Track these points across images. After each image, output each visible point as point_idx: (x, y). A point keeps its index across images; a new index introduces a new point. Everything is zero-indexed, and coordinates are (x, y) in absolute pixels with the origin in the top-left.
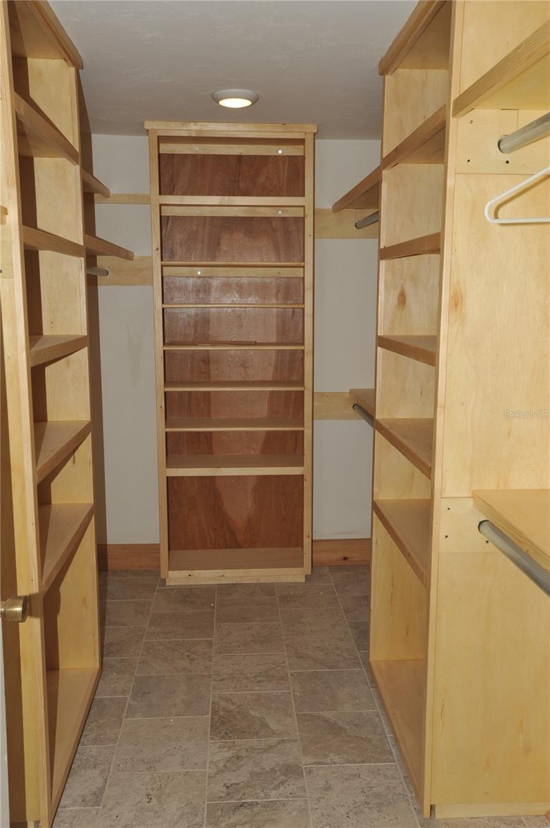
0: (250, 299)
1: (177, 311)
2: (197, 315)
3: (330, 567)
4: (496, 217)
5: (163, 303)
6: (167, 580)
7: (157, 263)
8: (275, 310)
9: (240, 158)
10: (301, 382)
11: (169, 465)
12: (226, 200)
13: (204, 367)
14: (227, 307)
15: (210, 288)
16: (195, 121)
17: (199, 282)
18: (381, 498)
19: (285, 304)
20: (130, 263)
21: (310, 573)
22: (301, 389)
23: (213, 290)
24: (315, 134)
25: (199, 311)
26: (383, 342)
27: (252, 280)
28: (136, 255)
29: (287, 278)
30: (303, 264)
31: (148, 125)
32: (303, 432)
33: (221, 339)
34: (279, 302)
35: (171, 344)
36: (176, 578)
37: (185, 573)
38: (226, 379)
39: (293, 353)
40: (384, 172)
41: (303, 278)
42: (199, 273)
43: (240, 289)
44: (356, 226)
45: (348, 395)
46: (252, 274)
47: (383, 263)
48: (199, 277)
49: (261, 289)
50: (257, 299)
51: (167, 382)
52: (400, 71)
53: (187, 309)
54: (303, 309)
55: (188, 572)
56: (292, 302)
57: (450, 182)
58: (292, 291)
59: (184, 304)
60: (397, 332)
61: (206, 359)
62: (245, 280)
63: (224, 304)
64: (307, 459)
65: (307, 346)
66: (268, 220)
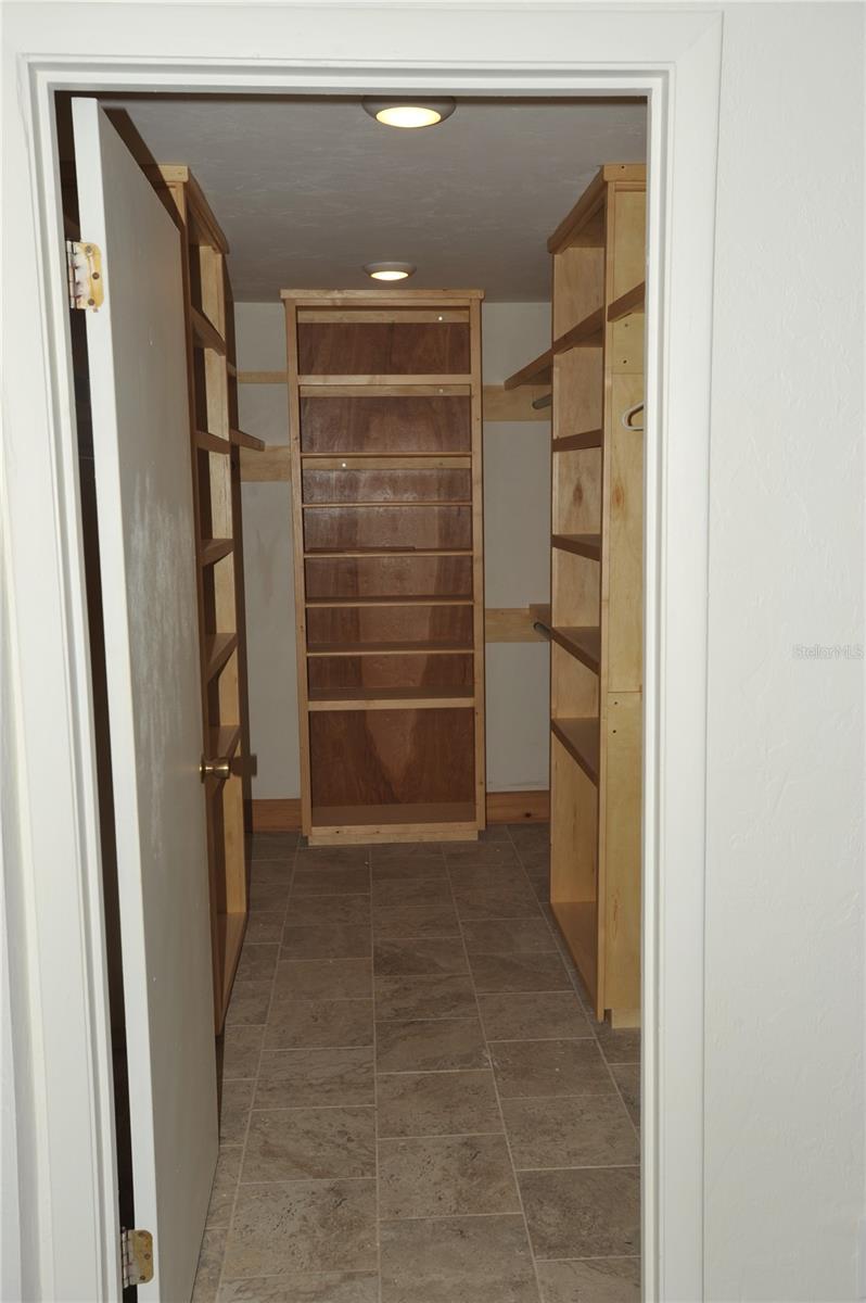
0: (406, 496)
1: (317, 511)
2: (341, 516)
3: (509, 826)
4: (630, 424)
5: (303, 502)
6: (310, 838)
7: (296, 455)
8: (436, 508)
9: (392, 327)
10: (470, 596)
11: (311, 697)
12: (378, 379)
13: (351, 581)
14: (380, 506)
15: (357, 483)
16: (340, 288)
17: (344, 475)
18: (559, 716)
19: (450, 501)
20: (260, 455)
21: (483, 828)
22: (471, 603)
23: (361, 485)
24: (481, 301)
25: (345, 511)
26: (559, 542)
27: (409, 472)
28: (268, 444)
29: (451, 469)
30: (469, 453)
31: (285, 294)
32: (473, 655)
33: (372, 545)
34: (442, 499)
35: (312, 551)
36: (321, 836)
37: (331, 829)
38: (378, 594)
39: (459, 560)
40: (555, 356)
41: (471, 469)
42: (344, 465)
43: (394, 484)
44: (533, 405)
45: (528, 612)
46: (409, 466)
47: (557, 455)
48: (344, 470)
49: (420, 484)
50: (415, 495)
51: (308, 599)
52: (570, 249)
53: (330, 510)
54: (471, 507)
55: (335, 828)
56: (457, 499)
57: (608, 382)
58: (457, 487)
59: (326, 503)
60: (575, 530)
61: (354, 571)
62: (400, 473)
63: (375, 503)
64: (478, 688)
65: (477, 552)
66: (427, 400)
